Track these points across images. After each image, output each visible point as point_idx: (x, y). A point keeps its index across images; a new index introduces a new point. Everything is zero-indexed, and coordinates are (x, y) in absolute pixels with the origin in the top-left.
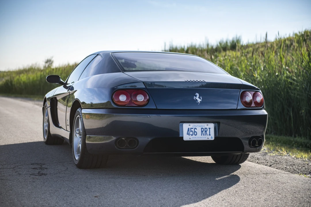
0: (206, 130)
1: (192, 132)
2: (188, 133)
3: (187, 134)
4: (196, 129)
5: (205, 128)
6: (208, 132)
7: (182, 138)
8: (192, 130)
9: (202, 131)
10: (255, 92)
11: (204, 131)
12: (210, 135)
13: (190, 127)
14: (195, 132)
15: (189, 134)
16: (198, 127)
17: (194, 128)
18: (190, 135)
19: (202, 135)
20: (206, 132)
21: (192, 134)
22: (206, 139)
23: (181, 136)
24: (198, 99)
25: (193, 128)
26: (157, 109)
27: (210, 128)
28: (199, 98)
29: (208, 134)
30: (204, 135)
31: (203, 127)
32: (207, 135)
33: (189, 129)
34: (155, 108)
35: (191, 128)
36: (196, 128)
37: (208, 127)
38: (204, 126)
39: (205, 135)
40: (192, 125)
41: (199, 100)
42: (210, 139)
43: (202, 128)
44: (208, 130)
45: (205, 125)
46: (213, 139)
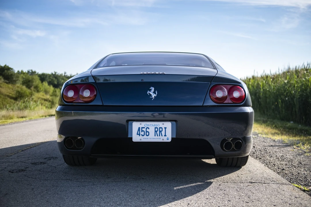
0: (161, 130)
1: (143, 132)
2: (139, 133)
3: (137, 134)
4: (149, 129)
5: (160, 128)
6: (163, 133)
7: (132, 138)
8: (143, 129)
9: (156, 131)
10: (232, 86)
11: (158, 131)
12: (165, 136)
13: (141, 126)
14: (147, 132)
15: (139, 135)
16: (152, 126)
17: (146, 128)
18: (141, 135)
19: (155, 136)
20: (160, 132)
21: (143, 134)
22: (161, 140)
23: (129, 136)
24: (152, 93)
25: (144, 128)
26: (103, 106)
27: (165, 128)
28: (154, 93)
29: (163, 134)
30: (157, 136)
31: (157, 127)
32: (162, 136)
33: (139, 128)
34: (101, 104)
35: (142, 128)
36: (149, 127)
37: (163, 127)
38: (158, 125)
39: (159, 136)
40: (143, 124)
41: (154, 96)
42: (165, 140)
43: (155, 128)
44: (164, 129)
45: (160, 124)
46: (170, 140)
